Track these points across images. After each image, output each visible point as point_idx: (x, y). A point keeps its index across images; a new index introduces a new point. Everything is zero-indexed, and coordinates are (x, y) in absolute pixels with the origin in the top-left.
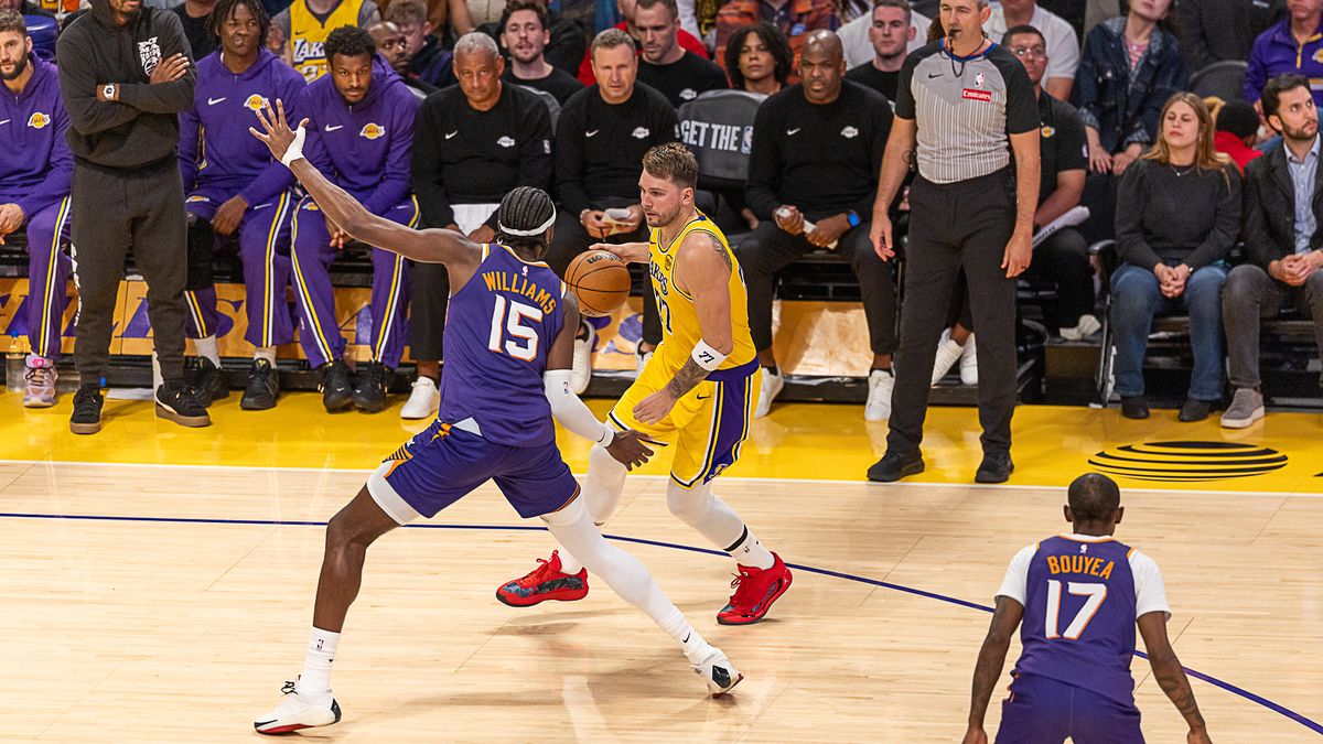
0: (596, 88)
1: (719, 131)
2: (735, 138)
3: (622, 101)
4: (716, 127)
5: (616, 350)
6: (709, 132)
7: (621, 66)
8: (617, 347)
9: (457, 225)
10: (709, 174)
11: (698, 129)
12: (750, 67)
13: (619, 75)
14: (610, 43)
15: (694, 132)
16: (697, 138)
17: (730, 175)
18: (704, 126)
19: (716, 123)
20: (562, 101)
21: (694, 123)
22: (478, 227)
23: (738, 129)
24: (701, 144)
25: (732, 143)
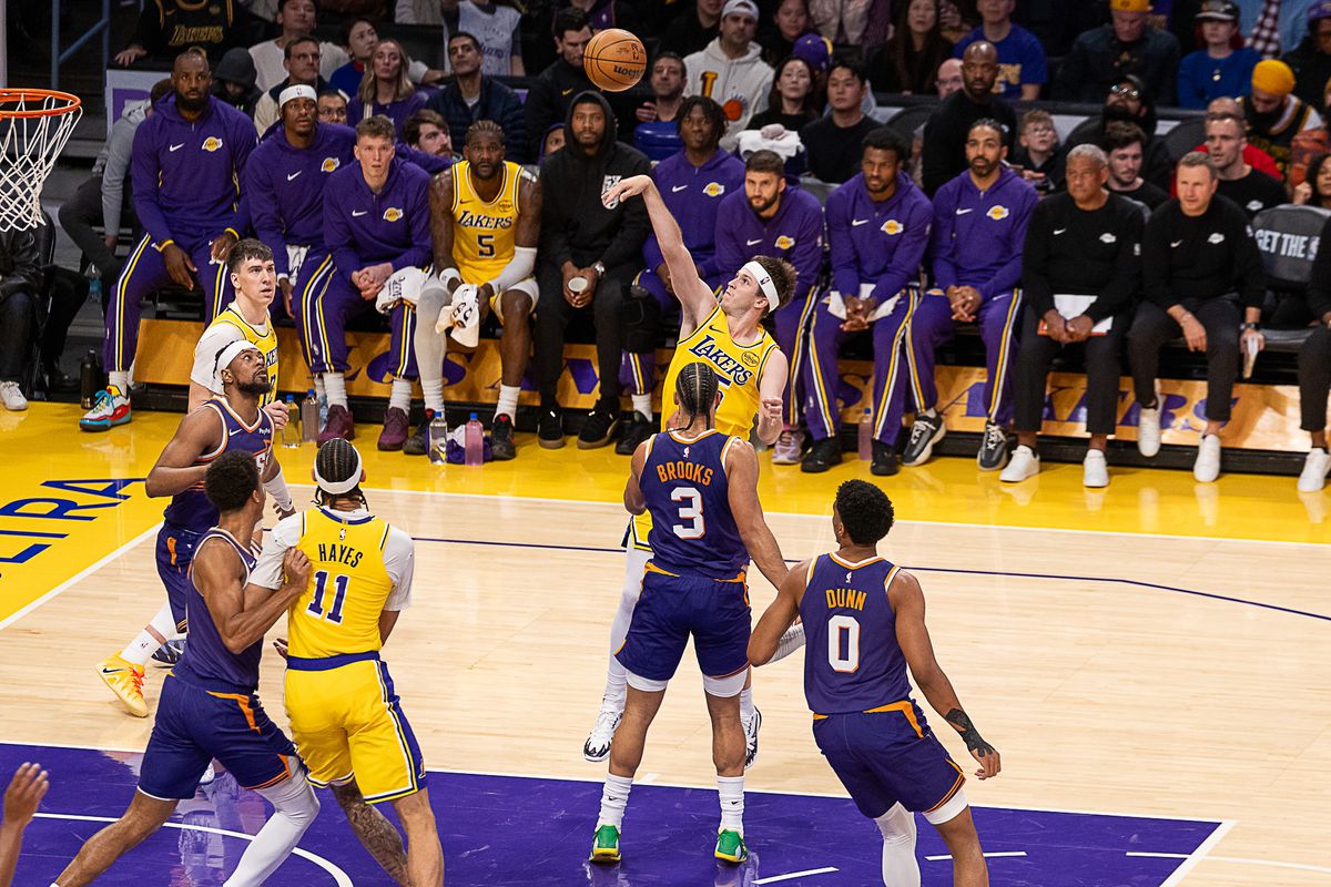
0: (1177, 202)
1: (1289, 240)
2: (1302, 247)
3: (1202, 212)
4: (1286, 236)
5: (1190, 428)
6: (1280, 240)
7: (1197, 184)
8: (1191, 425)
9: (1057, 311)
10: (1279, 276)
11: (1270, 237)
12: (1326, 185)
13: (1193, 191)
14: (1191, 164)
15: (1267, 240)
16: (1269, 245)
17: (1296, 278)
18: (1276, 235)
19: (1287, 233)
20: (1152, 208)
21: (1268, 233)
22: (1078, 314)
23: (1305, 239)
24: (1273, 250)
25: (1300, 251)
